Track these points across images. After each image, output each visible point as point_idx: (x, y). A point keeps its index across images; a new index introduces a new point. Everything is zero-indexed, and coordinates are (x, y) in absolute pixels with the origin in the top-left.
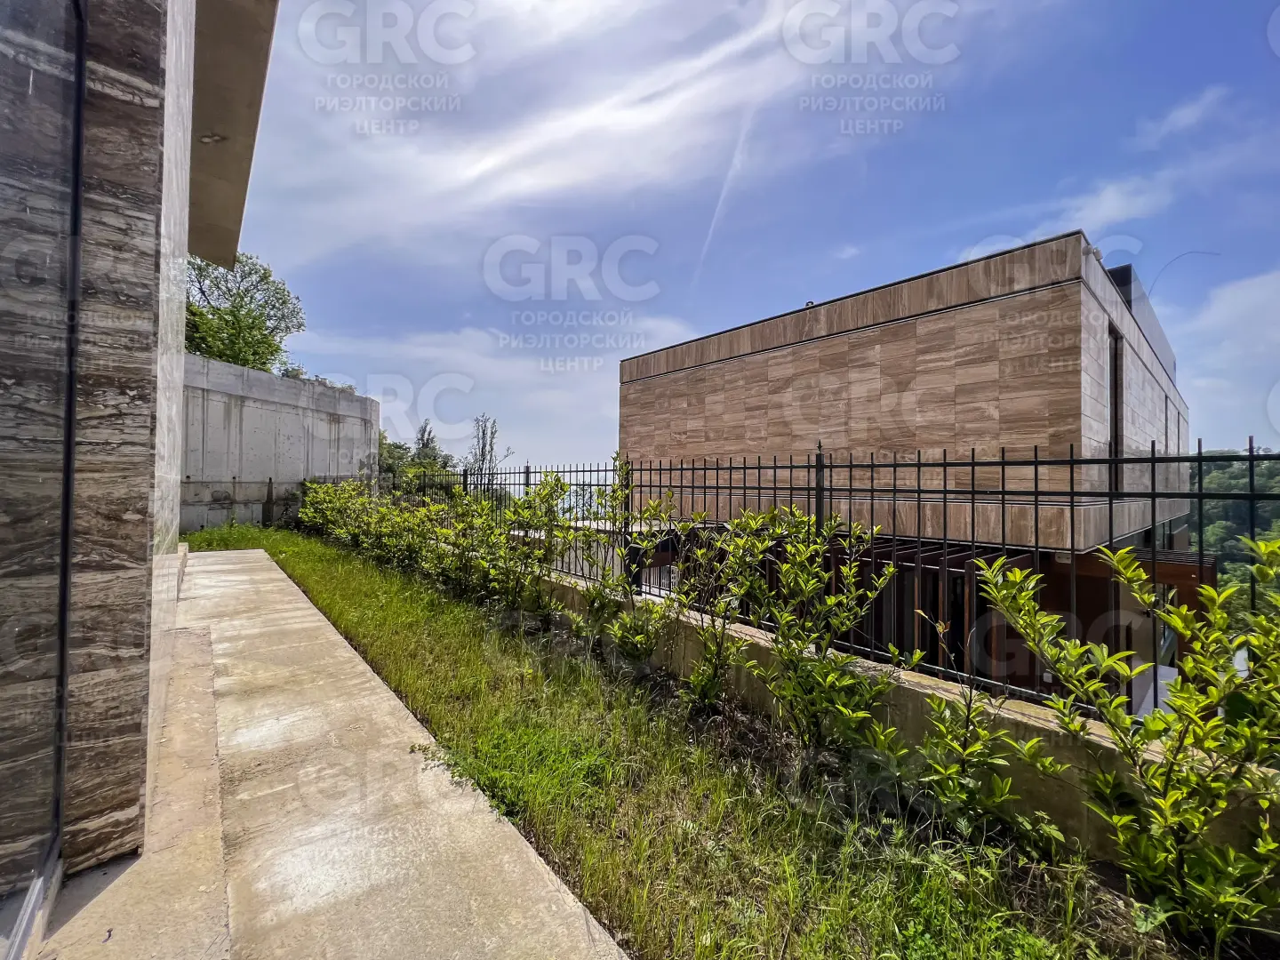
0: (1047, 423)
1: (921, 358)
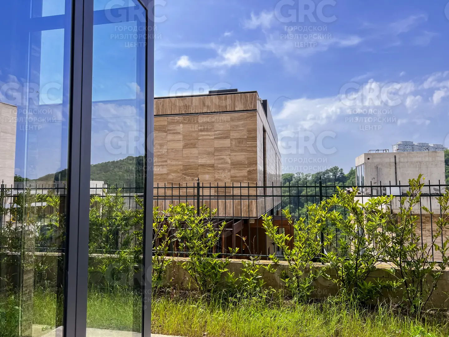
0: (246, 166)
1: (200, 133)
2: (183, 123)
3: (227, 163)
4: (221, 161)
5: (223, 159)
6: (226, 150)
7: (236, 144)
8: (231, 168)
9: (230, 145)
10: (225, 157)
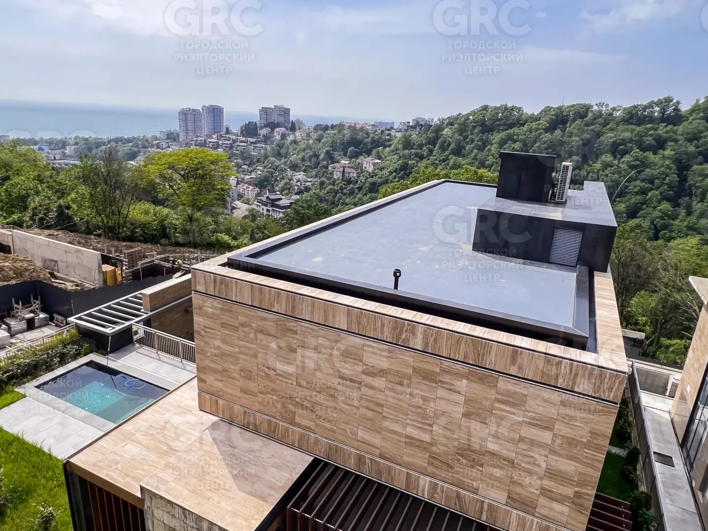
0: (575, 484)
1: (497, 405)
2: (468, 379)
3: (539, 466)
4: (527, 459)
5: (532, 457)
6: (540, 446)
7: (562, 444)
8: (545, 476)
9: (549, 442)
10: (537, 456)
